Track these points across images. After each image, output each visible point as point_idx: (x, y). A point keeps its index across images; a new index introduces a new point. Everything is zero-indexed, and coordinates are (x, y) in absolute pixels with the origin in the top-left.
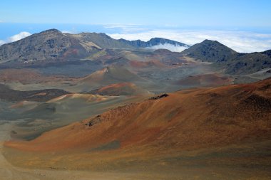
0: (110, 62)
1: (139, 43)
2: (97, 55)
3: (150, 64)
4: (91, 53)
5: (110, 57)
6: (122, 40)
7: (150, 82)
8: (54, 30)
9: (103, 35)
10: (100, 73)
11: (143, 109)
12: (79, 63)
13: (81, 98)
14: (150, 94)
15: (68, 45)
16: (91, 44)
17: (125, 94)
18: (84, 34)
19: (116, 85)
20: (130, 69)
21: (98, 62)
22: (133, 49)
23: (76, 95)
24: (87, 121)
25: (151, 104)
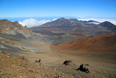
0: (77, 26)
1: (86, 21)
2: (74, 25)
3: (88, 27)
4: (72, 24)
5: (77, 25)
6: (81, 21)
7: (88, 33)
8: (63, 18)
9: (76, 19)
10: (74, 29)
11: (86, 40)
12: (69, 27)
13: (69, 36)
14: (88, 36)
15: (66, 22)
16: (72, 22)
17: (81, 35)
18: (71, 19)
19: (78, 33)
20: (83, 29)
21: (74, 26)
22: (84, 23)
23: (68, 35)
24: (70, 42)
25: (88, 39)
